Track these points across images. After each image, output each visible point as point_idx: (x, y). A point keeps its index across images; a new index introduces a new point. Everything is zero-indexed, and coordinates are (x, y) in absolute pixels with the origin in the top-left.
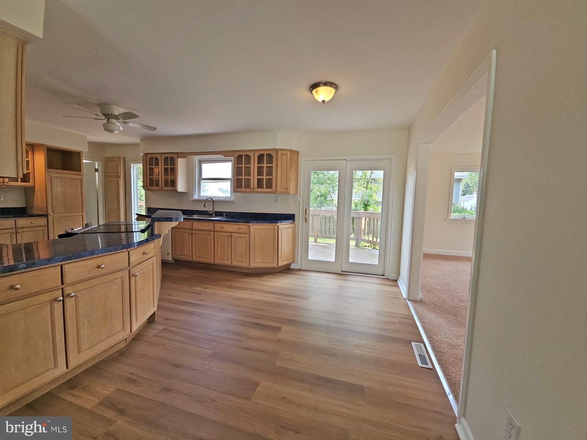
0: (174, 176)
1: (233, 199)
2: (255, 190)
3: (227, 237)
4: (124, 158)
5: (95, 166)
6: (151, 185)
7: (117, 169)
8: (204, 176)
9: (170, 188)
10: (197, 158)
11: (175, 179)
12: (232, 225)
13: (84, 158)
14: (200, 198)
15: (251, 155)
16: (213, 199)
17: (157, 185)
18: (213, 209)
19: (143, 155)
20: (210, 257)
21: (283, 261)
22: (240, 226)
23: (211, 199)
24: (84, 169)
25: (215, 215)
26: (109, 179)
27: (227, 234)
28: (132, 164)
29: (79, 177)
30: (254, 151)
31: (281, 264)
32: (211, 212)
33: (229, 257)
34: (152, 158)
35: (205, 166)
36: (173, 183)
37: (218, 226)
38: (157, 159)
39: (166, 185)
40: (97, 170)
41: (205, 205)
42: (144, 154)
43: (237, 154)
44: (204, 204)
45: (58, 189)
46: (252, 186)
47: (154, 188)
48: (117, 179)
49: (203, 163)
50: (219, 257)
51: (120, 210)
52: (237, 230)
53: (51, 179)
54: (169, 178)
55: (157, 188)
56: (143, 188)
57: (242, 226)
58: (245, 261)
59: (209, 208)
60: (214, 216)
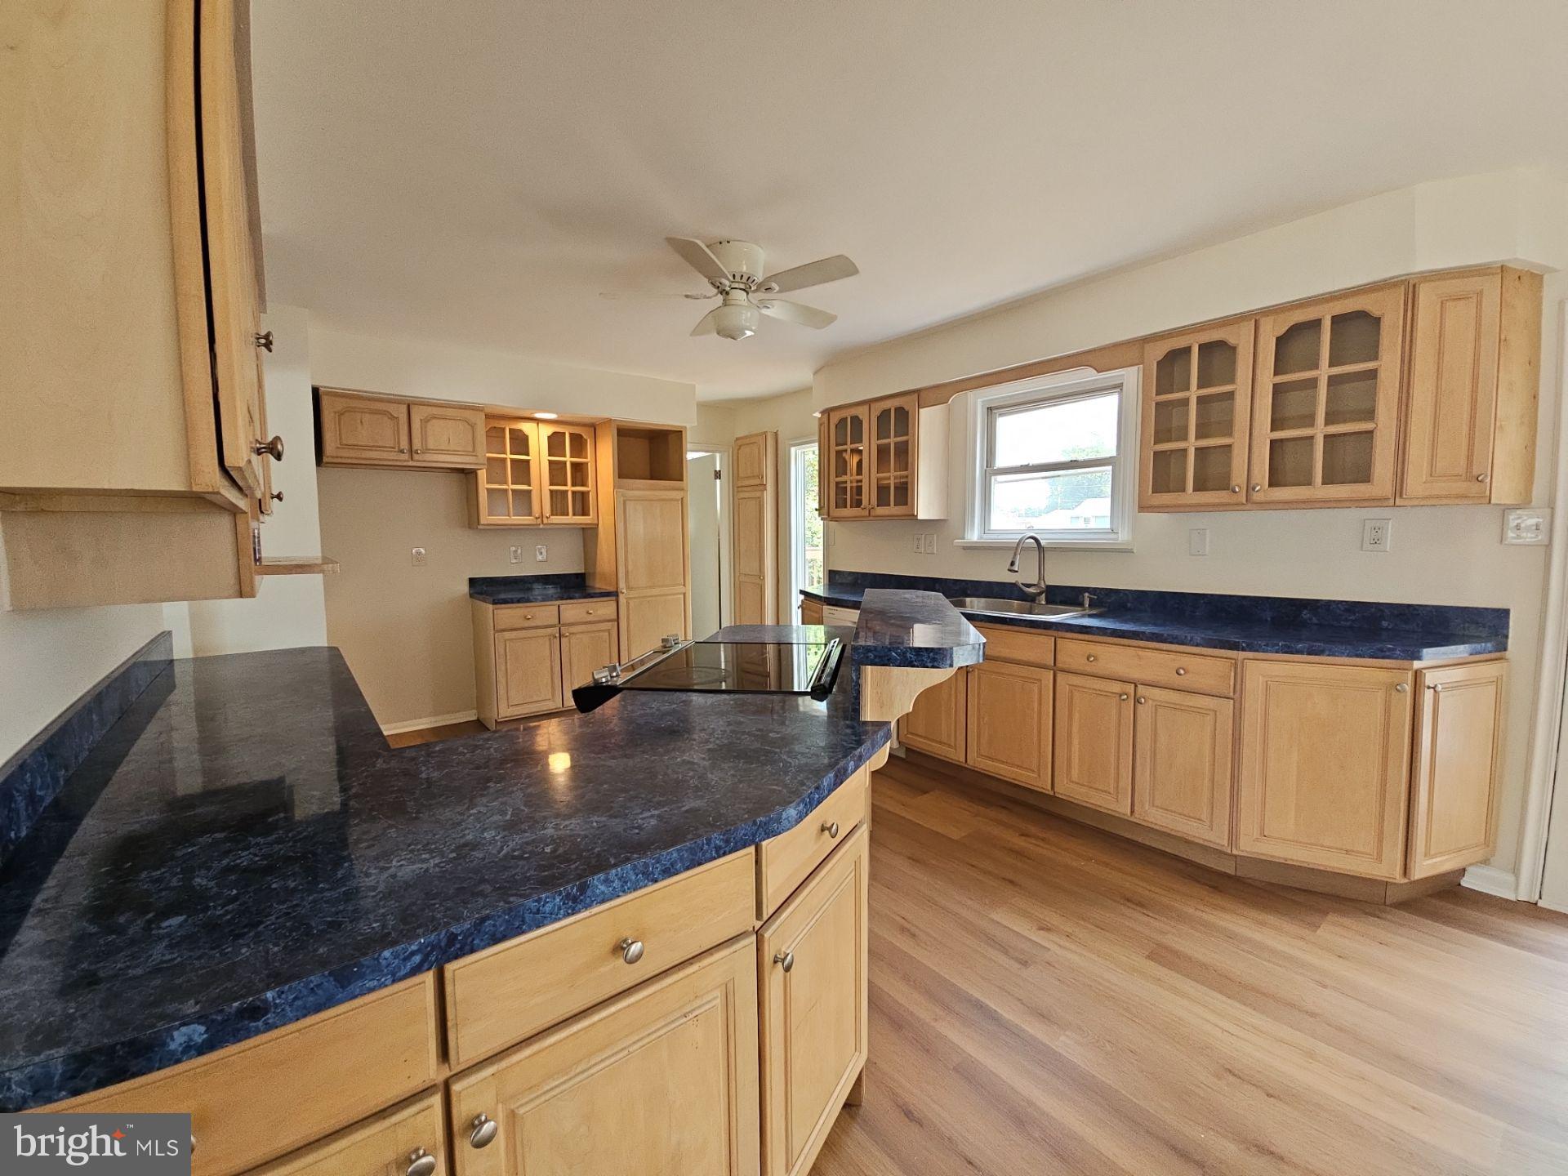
0: (906, 469)
1: (1123, 537)
2: (1256, 497)
3: (1114, 700)
4: (776, 434)
5: (715, 465)
6: (841, 503)
7: (760, 468)
8: (1001, 462)
9: (893, 509)
10: (978, 400)
11: (909, 480)
12: (1141, 652)
13: (689, 446)
14: (988, 539)
15: (1241, 339)
16: (1043, 542)
17: (858, 503)
18: (1041, 577)
19: (819, 416)
20: (1034, 767)
21: (1435, 856)
22: (1185, 661)
23: (1033, 541)
24: (689, 473)
25: (1048, 602)
26: (742, 495)
27: (1116, 687)
28: (793, 450)
29: (677, 495)
30: (1255, 318)
31: (1425, 867)
32: (1032, 590)
33: (1121, 784)
34: (843, 421)
35: (1006, 425)
36: (904, 492)
37: (1074, 651)
38: (857, 422)
39: (883, 501)
40: (718, 475)
41: (1012, 564)
42: (823, 413)
43: (1159, 351)
44: (1010, 562)
45: (638, 527)
46: (1238, 477)
47: (848, 512)
48: (758, 494)
49: (1001, 415)
50: (1075, 773)
51: (764, 578)
52: (1166, 676)
53: (624, 502)
54: (892, 478)
55: (856, 511)
56: (820, 515)
57: (1198, 660)
58: (1204, 817)
59: (1026, 575)
60: (1044, 603)
